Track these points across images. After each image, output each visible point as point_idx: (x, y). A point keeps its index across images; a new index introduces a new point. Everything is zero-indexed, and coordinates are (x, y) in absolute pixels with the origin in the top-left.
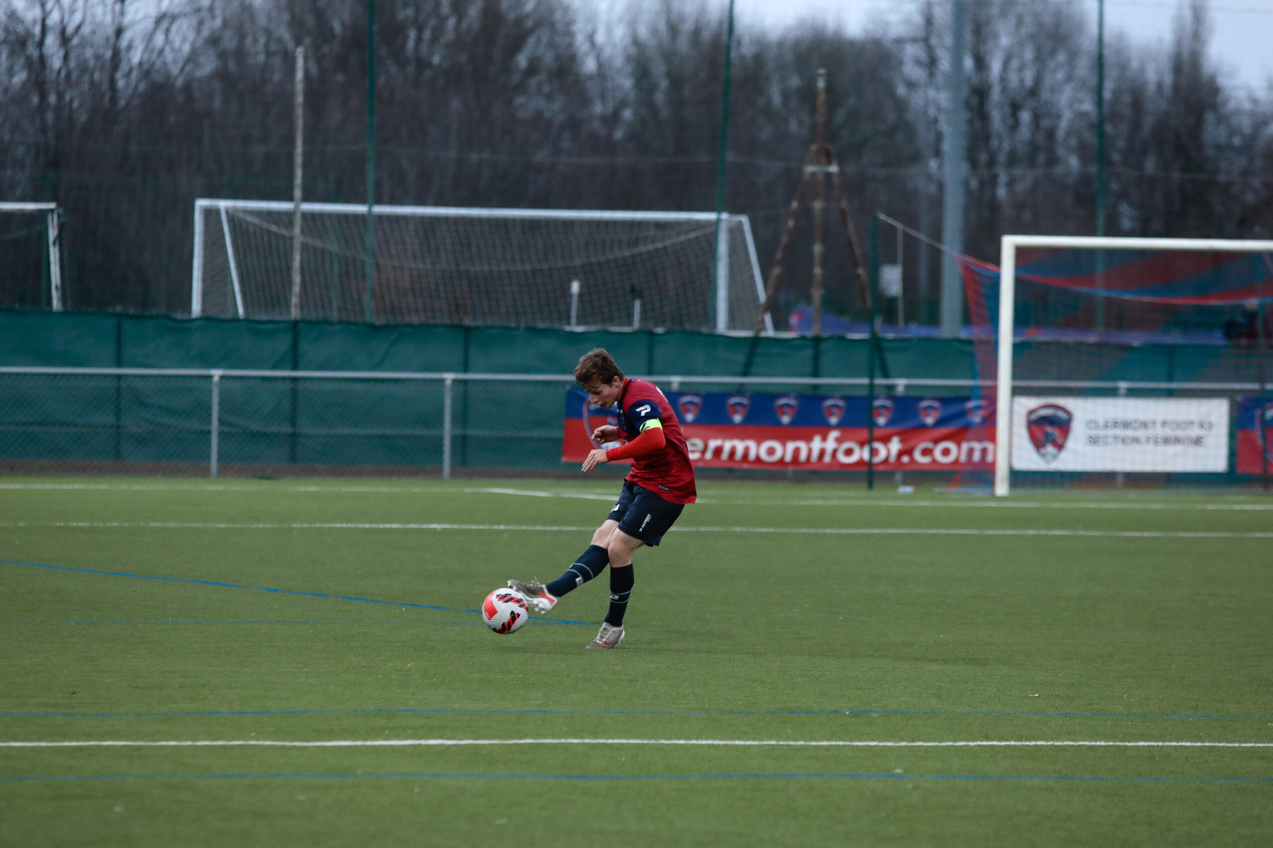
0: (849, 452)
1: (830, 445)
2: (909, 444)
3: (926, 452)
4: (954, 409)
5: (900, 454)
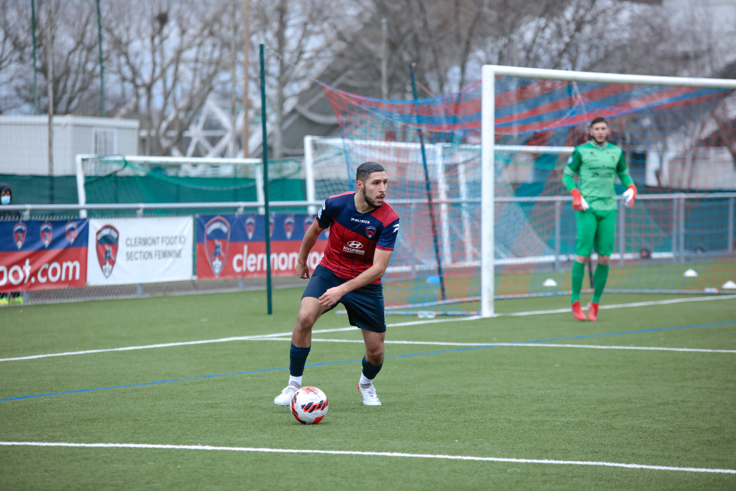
2: (36, 266)
3: (45, 273)
4: (59, 232)
5: (31, 276)
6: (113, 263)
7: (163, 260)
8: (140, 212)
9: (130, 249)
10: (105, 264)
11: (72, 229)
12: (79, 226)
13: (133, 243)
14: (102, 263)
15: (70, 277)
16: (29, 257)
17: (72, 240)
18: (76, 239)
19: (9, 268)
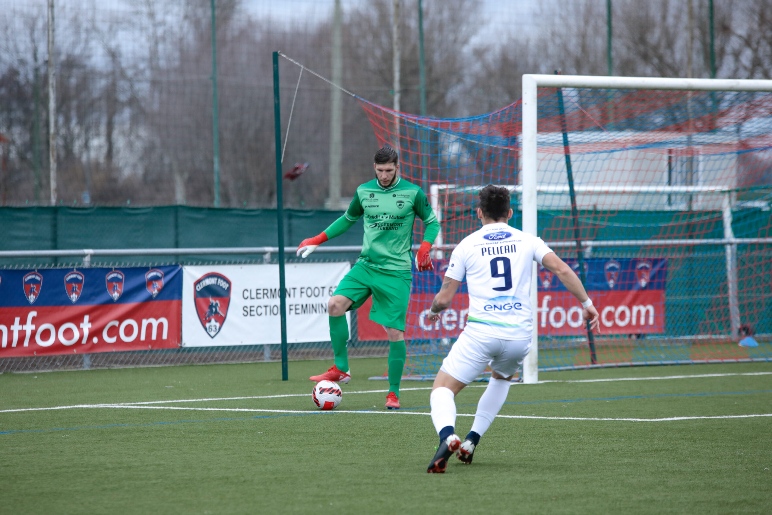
0: (46, 335)
1: (29, 327)
2: (99, 324)
3: (113, 331)
4: (135, 282)
5: (92, 335)
6: (222, 320)
7: (302, 316)
8: (267, 257)
9: (249, 303)
10: (209, 321)
11: (156, 278)
12: (166, 275)
13: (254, 295)
14: (204, 319)
15: (154, 337)
16: (88, 312)
17: (155, 292)
18: (161, 291)
19: (57, 326)
